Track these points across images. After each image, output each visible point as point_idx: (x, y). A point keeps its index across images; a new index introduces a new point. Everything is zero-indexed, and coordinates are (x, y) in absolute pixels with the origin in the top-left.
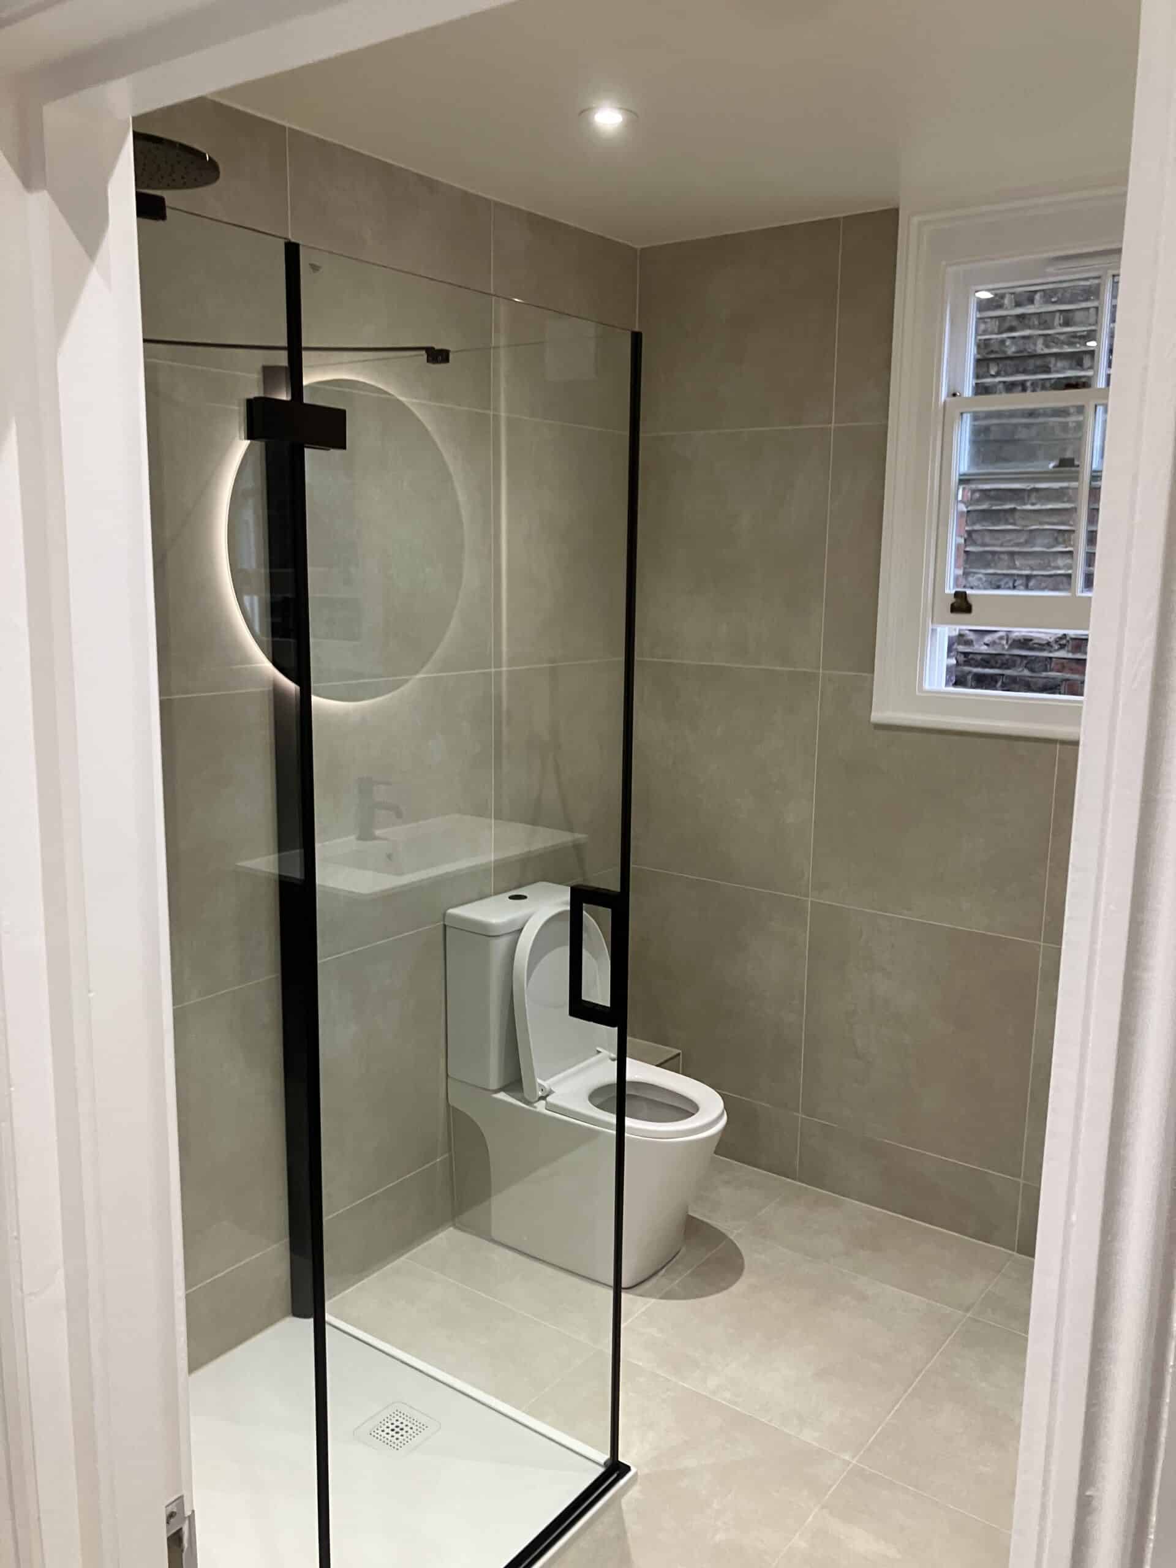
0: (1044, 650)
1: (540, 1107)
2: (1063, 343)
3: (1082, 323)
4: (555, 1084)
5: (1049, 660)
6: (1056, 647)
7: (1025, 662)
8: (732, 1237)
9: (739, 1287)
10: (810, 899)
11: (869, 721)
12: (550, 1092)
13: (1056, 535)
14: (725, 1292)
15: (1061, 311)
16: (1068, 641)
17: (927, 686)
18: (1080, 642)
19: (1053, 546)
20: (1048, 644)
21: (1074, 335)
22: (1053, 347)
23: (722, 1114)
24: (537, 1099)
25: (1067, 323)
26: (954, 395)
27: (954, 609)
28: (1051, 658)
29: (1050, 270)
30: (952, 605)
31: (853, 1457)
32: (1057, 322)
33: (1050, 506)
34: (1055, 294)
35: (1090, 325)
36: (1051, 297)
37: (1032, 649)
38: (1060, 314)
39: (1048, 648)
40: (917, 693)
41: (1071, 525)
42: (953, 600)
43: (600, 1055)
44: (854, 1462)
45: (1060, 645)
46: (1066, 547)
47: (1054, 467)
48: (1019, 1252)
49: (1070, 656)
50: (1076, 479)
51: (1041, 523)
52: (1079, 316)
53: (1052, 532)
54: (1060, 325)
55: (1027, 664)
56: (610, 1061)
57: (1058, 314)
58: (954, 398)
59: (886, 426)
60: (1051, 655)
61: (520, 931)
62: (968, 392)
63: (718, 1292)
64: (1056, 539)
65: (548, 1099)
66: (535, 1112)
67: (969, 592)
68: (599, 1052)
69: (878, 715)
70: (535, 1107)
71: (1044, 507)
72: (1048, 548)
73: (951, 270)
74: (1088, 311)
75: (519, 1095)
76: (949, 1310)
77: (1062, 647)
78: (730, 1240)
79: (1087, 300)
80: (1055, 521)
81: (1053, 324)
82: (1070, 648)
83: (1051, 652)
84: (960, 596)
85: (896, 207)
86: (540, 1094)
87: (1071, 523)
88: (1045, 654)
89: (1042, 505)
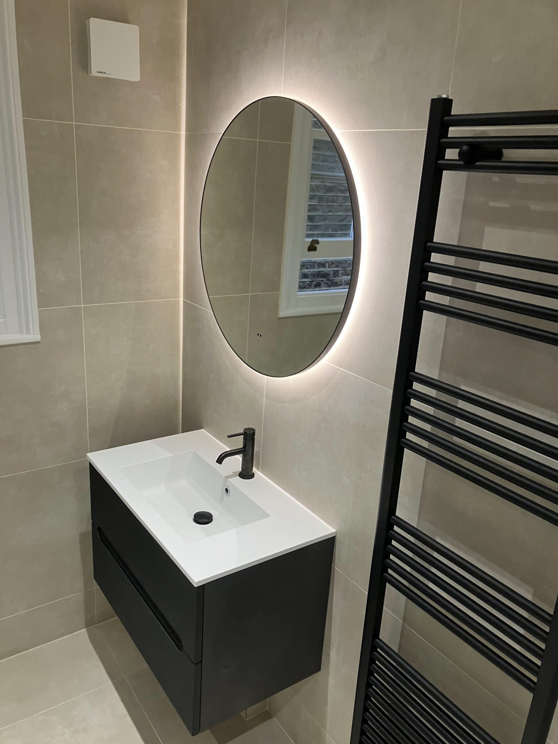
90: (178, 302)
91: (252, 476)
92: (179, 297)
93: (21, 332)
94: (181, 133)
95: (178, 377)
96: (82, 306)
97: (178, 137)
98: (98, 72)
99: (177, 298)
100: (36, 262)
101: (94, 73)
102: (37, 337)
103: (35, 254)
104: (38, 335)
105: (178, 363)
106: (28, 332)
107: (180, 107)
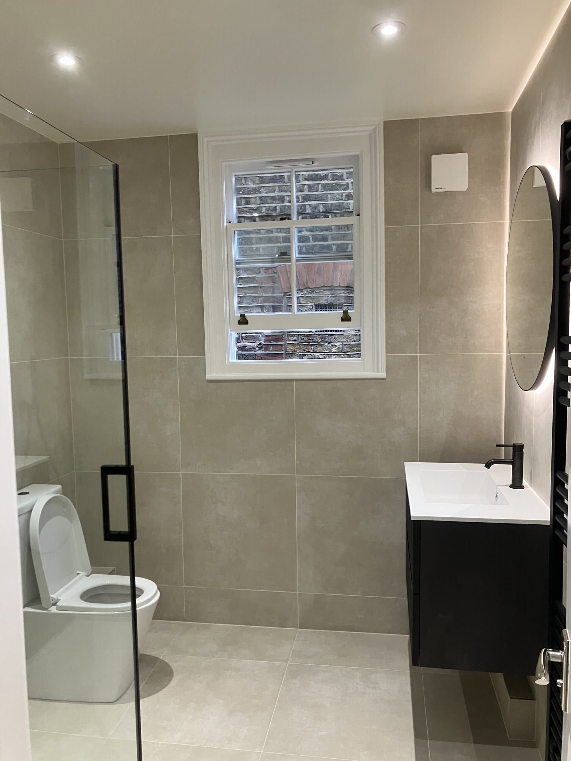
0: (252, 351)
1: (53, 609)
2: (246, 212)
3: (254, 204)
4: (60, 595)
5: (255, 355)
6: (257, 349)
7: (244, 357)
8: (161, 658)
9: (174, 682)
10: (181, 473)
11: (205, 379)
12: (58, 600)
13: (252, 298)
14: (168, 686)
15: (244, 198)
16: (262, 346)
17: (230, 361)
18: (267, 346)
19: (251, 304)
20: (254, 348)
21: (251, 209)
22: (243, 214)
23: (156, 592)
24: (51, 605)
25: (247, 203)
26: (230, 222)
27: (240, 323)
28: (256, 354)
29: (268, 167)
30: (239, 321)
31: (261, 750)
32: (243, 203)
33: (248, 286)
34: (241, 190)
35: (257, 204)
36: (239, 191)
37: (247, 351)
38: (244, 199)
39: (254, 350)
40: (227, 364)
41: (259, 294)
42: (240, 318)
43: (80, 575)
44: (262, 752)
45: (259, 348)
46: (257, 304)
47: (278, 256)
48: (300, 628)
49: (264, 352)
50: (290, 261)
51: (245, 293)
52: (252, 200)
53: (251, 297)
54: (244, 204)
55: (245, 357)
56: (86, 577)
57: (243, 199)
58: (230, 224)
59: (200, 236)
60: (256, 353)
61: (31, 511)
62: (235, 221)
63: (163, 688)
64: (252, 300)
65: (58, 604)
66: (51, 613)
67: (246, 314)
68: (78, 574)
69: (209, 376)
70: (50, 611)
71: (245, 286)
72: (249, 304)
73: (224, 164)
74: (256, 198)
75: (39, 606)
76: (278, 663)
77: (260, 349)
78: (161, 660)
79: (255, 193)
80: (251, 292)
81: (241, 203)
82: (263, 349)
83: (255, 351)
84: (243, 316)
85: (196, 133)
86: (52, 602)
87: (259, 293)
88: (253, 353)
89: (245, 285)
90: (500, 357)
91: (522, 487)
92: (502, 352)
93: (373, 371)
94: (506, 221)
95: (500, 422)
96: (419, 354)
97: (503, 225)
98: (436, 189)
99: (500, 353)
100: (387, 321)
101: (433, 190)
102: (383, 375)
103: (387, 316)
104: (384, 373)
105: (501, 410)
106: (378, 371)
107: (504, 202)
